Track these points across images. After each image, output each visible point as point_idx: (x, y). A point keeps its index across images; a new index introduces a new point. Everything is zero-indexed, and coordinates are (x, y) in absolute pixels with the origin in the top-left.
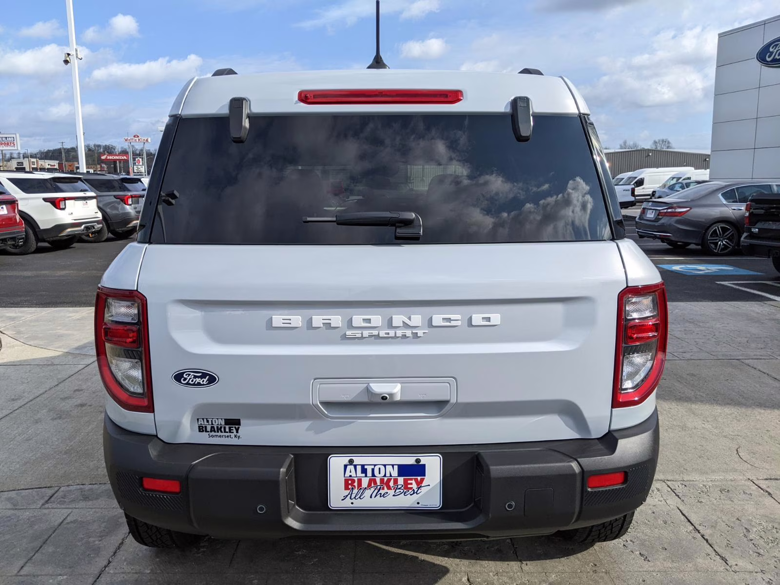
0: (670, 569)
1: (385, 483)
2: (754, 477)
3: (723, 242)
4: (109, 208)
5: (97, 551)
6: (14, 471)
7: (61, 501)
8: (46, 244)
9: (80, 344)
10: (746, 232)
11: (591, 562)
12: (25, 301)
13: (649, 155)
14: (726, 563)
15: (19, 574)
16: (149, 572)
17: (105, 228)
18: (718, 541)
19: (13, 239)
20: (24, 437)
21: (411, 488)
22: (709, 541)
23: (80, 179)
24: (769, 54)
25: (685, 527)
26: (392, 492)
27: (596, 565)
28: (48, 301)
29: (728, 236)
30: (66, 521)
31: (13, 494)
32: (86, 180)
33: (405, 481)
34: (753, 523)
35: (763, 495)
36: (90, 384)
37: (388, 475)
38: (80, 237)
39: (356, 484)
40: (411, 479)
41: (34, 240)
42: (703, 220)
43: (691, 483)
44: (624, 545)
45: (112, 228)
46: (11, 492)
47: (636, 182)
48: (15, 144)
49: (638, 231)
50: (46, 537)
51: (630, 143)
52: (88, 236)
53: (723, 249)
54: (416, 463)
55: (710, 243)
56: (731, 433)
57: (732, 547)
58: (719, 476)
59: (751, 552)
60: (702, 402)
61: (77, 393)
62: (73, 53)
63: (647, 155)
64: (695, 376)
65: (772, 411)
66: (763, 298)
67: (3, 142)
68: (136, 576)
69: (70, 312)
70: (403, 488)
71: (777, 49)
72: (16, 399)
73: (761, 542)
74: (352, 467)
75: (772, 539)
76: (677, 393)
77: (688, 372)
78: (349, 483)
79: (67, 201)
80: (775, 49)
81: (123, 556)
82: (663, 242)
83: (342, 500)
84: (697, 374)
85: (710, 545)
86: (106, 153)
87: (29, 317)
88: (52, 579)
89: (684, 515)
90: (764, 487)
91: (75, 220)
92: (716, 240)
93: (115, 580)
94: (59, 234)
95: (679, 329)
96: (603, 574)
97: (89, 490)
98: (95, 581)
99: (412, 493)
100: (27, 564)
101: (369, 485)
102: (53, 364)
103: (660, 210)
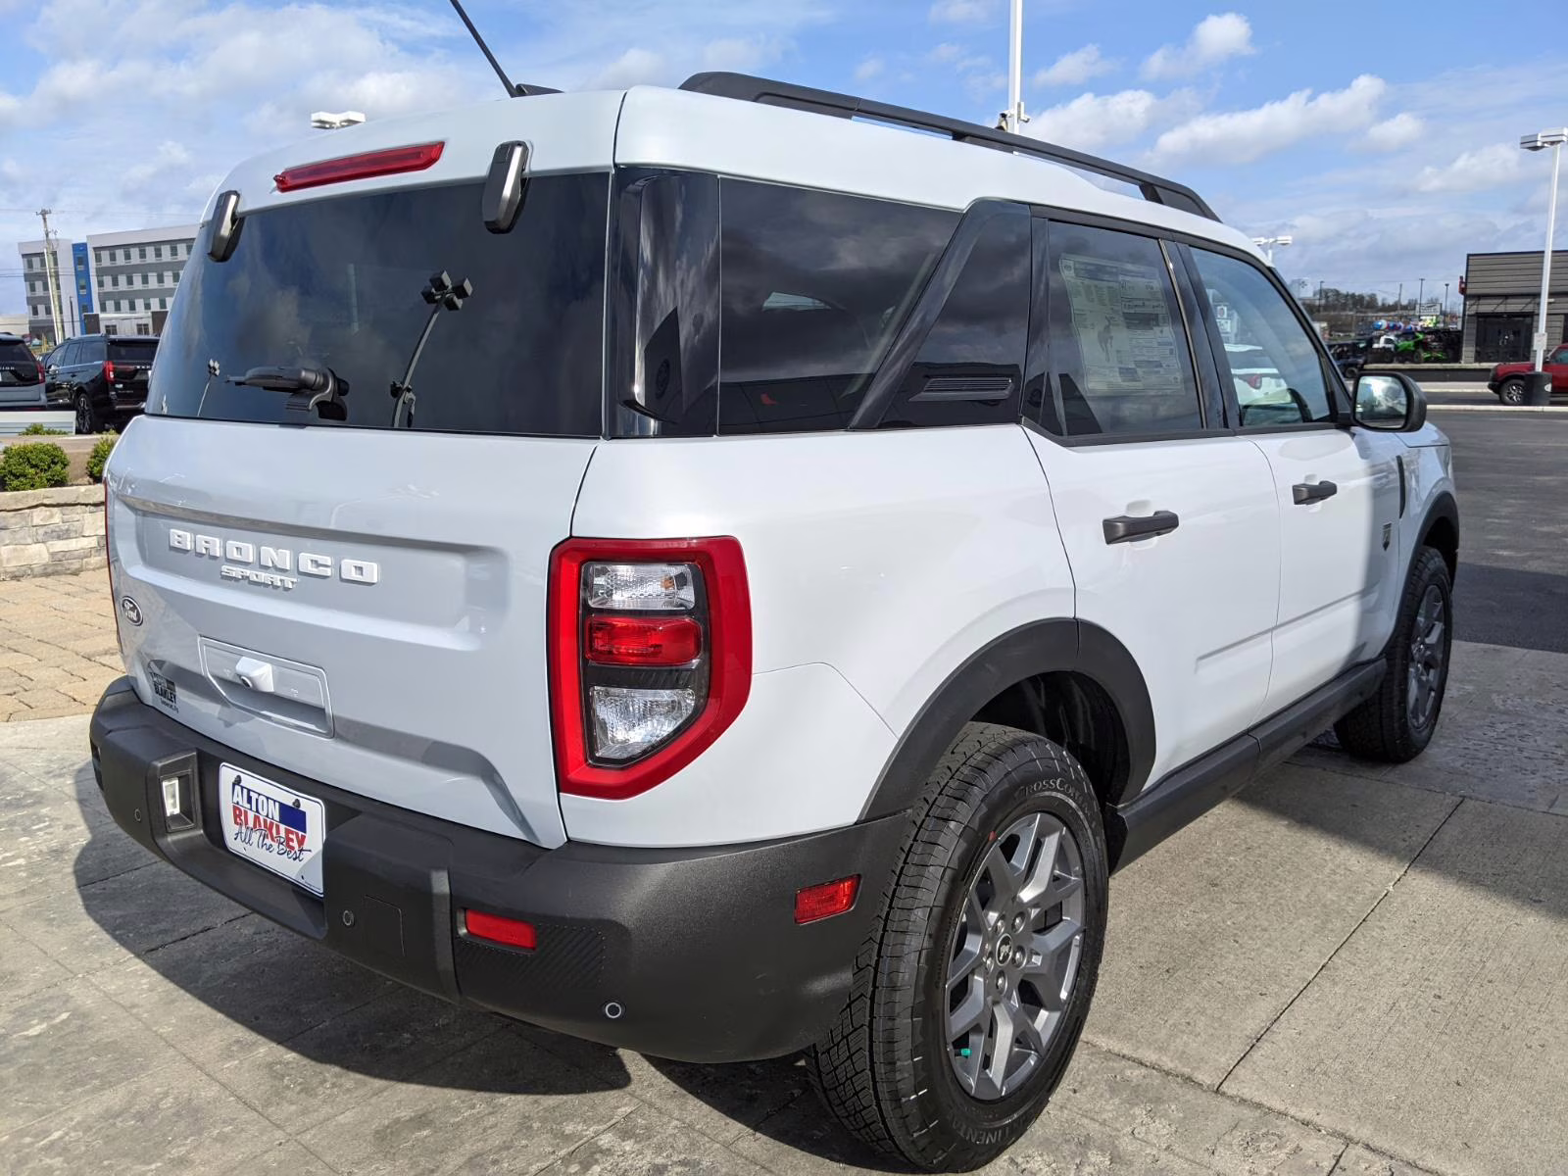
39: (243, 818)
74: (239, 789)
78: (236, 814)
83: (234, 839)
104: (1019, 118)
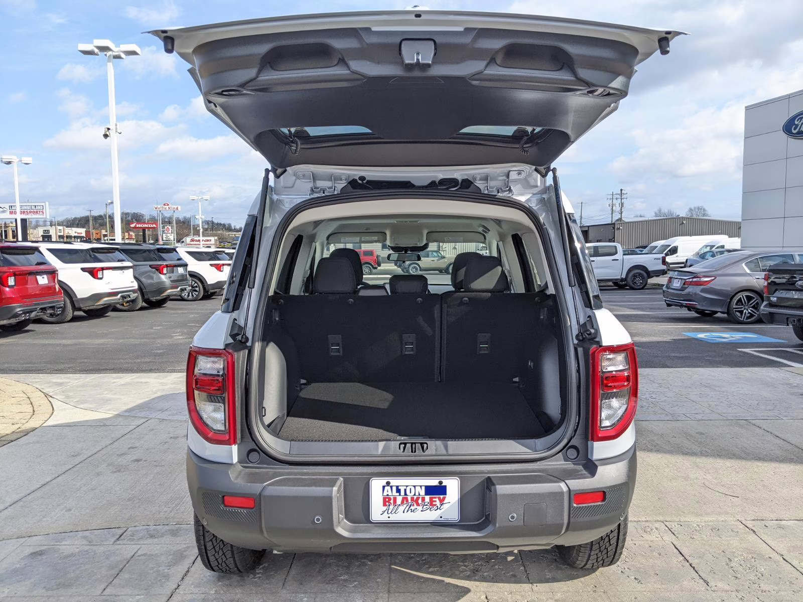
0: (659, 590)
1: (416, 501)
2: (744, 518)
3: (748, 311)
4: (145, 277)
5: (167, 577)
6: (84, 515)
7: (130, 539)
8: (81, 313)
9: (128, 407)
10: (766, 301)
11: (592, 584)
12: (69, 368)
13: (683, 223)
14: (707, 584)
15: (102, 594)
16: (214, 592)
17: (140, 297)
18: (703, 568)
19: (52, 308)
20: (89, 487)
21: (435, 505)
22: (695, 569)
23: (117, 249)
24: (794, 126)
25: (677, 557)
26: (420, 508)
27: (596, 587)
28: (91, 368)
29: (753, 304)
30: (137, 554)
31: (87, 533)
32: (122, 250)
33: (431, 499)
34: (736, 555)
35: (748, 532)
36: (142, 442)
37: (417, 494)
38: (115, 306)
39: (392, 501)
40: (436, 498)
41: (71, 309)
42: (729, 289)
43: (686, 523)
44: (622, 572)
45: (146, 297)
46: (85, 532)
47: (669, 251)
48: (44, 212)
49: (665, 300)
50: (121, 567)
51: (665, 210)
52: (123, 305)
53: (748, 318)
54: (439, 485)
55: (736, 311)
56: (728, 483)
57: (714, 573)
58: (712, 518)
59: (730, 576)
60: (706, 456)
61: (132, 450)
62: (112, 127)
63: (681, 222)
64: (703, 434)
65: (769, 465)
66: (781, 364)
67: (32, 211)
68: (203, 596)
69: (114, 378)
70: (429, 505)
71: (802, 122)
72: (76, 456)
73: (740, 569)
74: (389, 488)
75: (750, 566)
76: (685, 449)
77: (697, 431)
78: (386, 501)
79: (104, 271)
80: (800, 122)
81: (190, 580)
82: (689, 310)
83: (381, 514)
84: (706, 433)
85: (696, 572)
86: (135, 221)
87: (75, 383)
88: (131, 598)
89: (677, 548)
90: (750, 526)
91: (112, 289)
92: (742, 308)
93: (185, 599)
94: (96, 303)
95: (696, 393)
96: (602, 594)
97: (154, 530)
98: (168, 600)
99: (436, 509)
100: (109, 587)
101: (403, 502)
102: (105, 425)
103: (685, 279)
104: (116, 131)
